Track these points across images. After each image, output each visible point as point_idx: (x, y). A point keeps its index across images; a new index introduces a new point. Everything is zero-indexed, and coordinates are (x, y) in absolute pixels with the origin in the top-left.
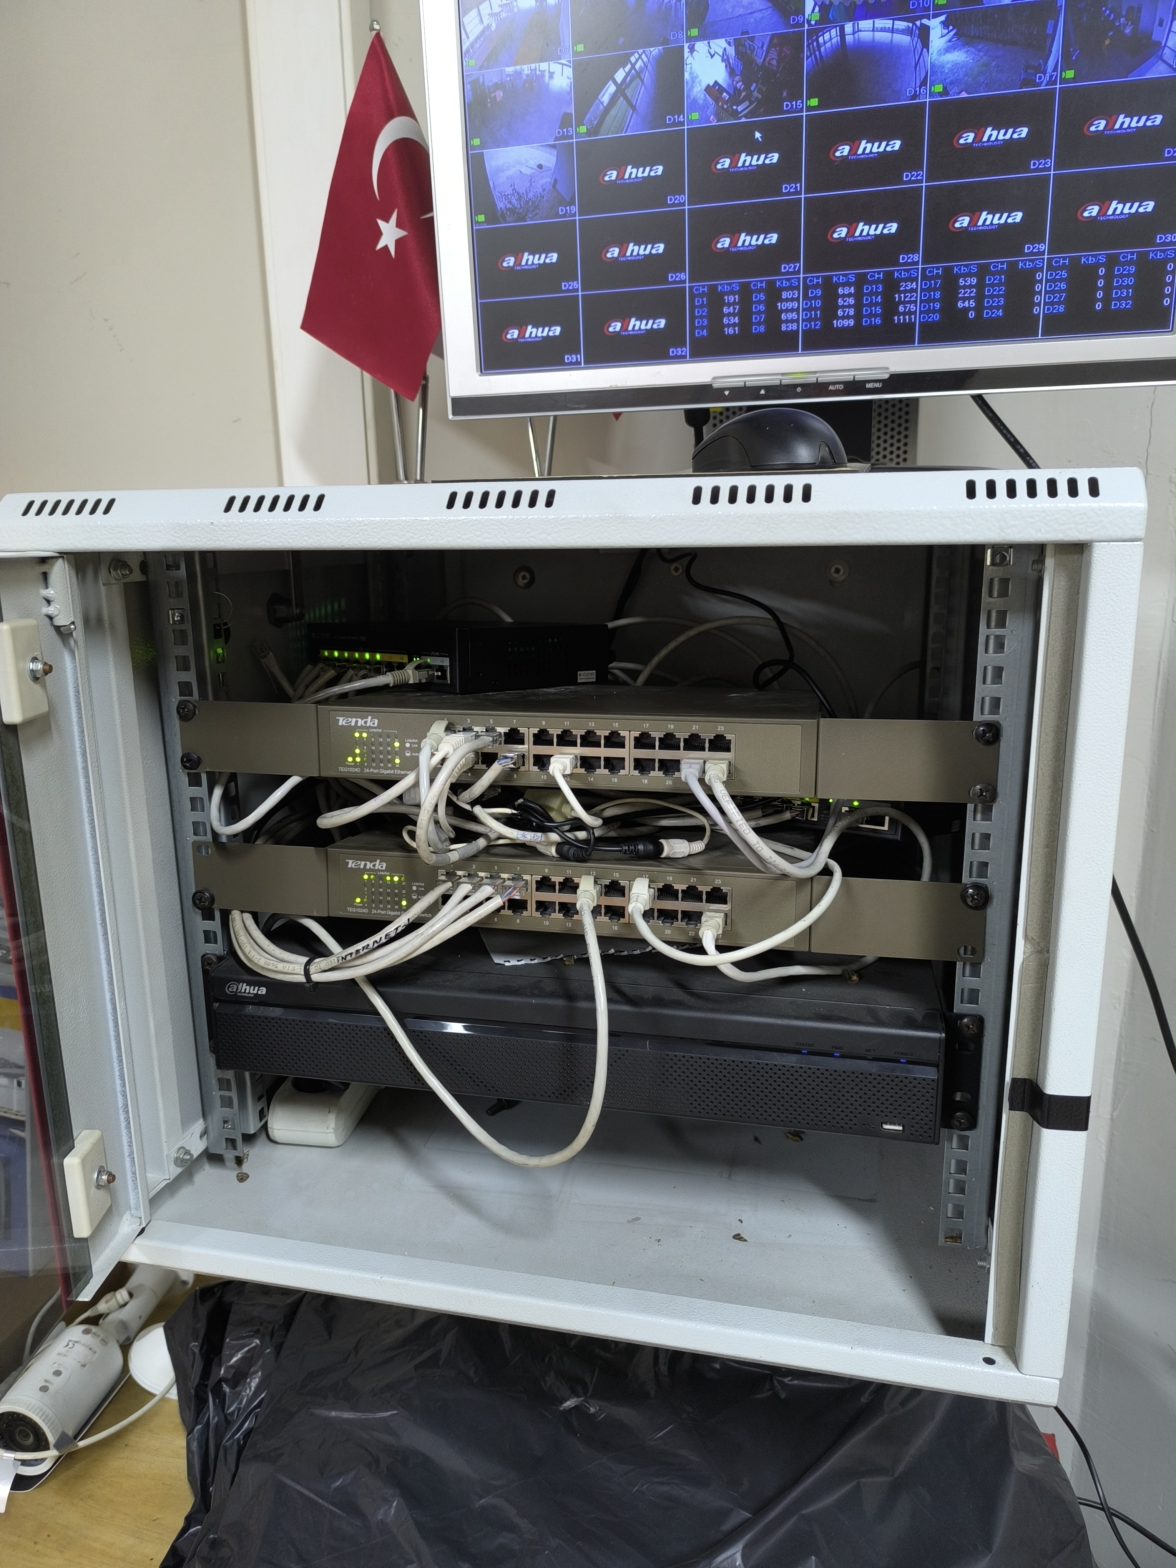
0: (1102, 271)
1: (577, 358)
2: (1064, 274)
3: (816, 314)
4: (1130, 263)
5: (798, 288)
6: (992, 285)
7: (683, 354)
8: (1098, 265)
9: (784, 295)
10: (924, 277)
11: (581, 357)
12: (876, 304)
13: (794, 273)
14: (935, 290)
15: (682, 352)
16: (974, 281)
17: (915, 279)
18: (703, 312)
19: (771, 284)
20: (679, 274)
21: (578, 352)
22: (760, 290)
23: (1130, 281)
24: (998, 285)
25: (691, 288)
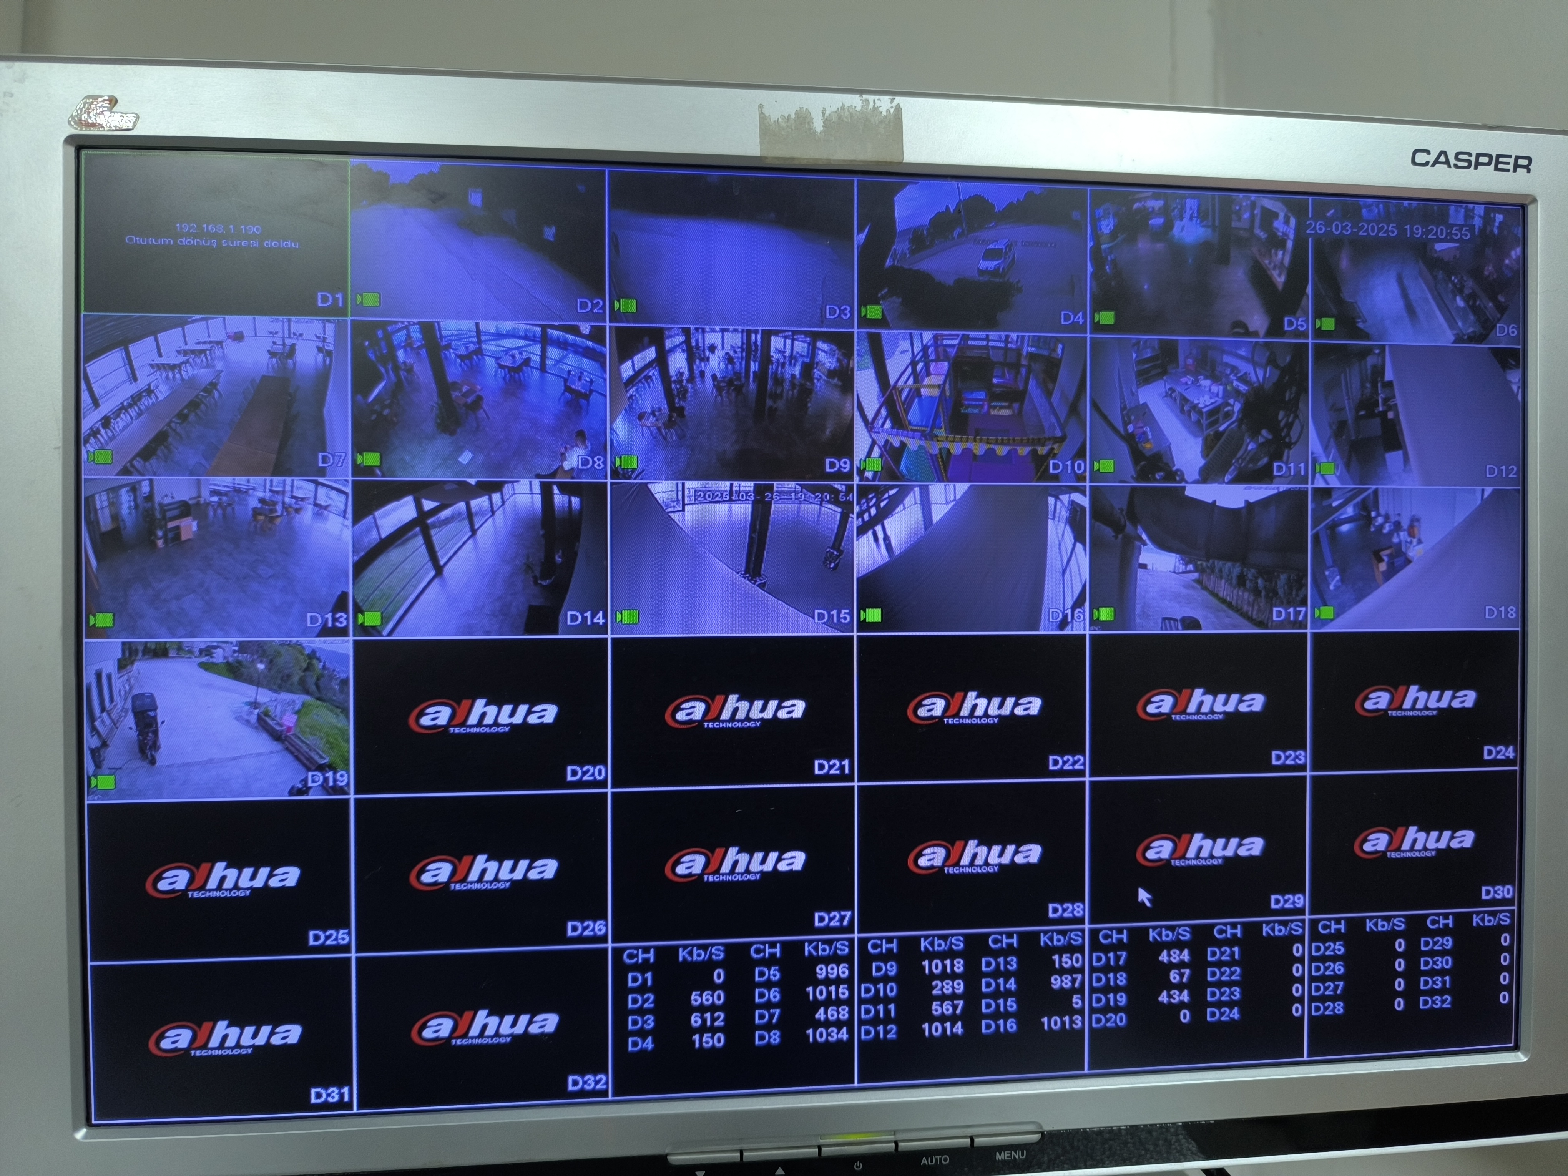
0: (1400, 945)
1: (342, 1095)
2: (1339, 948)
3: (887, 1012)
4: (1444, 932)
5: (849, 959)
6: (1219, 964)
7: (599, 1087)
8: (1393, 935)
9: (821, 971)
10: (1096, 946)
11: (351, 1092)
12: (1007, 994)
13: (840, 930)
14: (1116, 969)
15: (597, 1082)
16: (1186, 956)
17: (1080, 949)
18: (645, 1001)
19: (793, 950)
20: (591, 923)
21: (344, 1080)
22: (769, 962)
23: (1446, 962)
24: (1229, 964)
25: (618, 953)
